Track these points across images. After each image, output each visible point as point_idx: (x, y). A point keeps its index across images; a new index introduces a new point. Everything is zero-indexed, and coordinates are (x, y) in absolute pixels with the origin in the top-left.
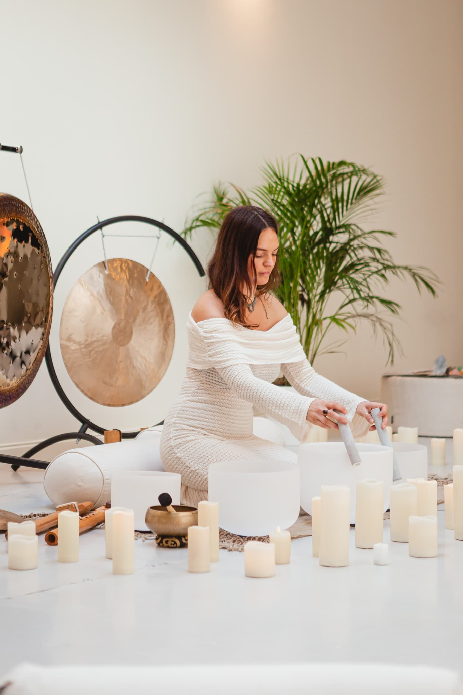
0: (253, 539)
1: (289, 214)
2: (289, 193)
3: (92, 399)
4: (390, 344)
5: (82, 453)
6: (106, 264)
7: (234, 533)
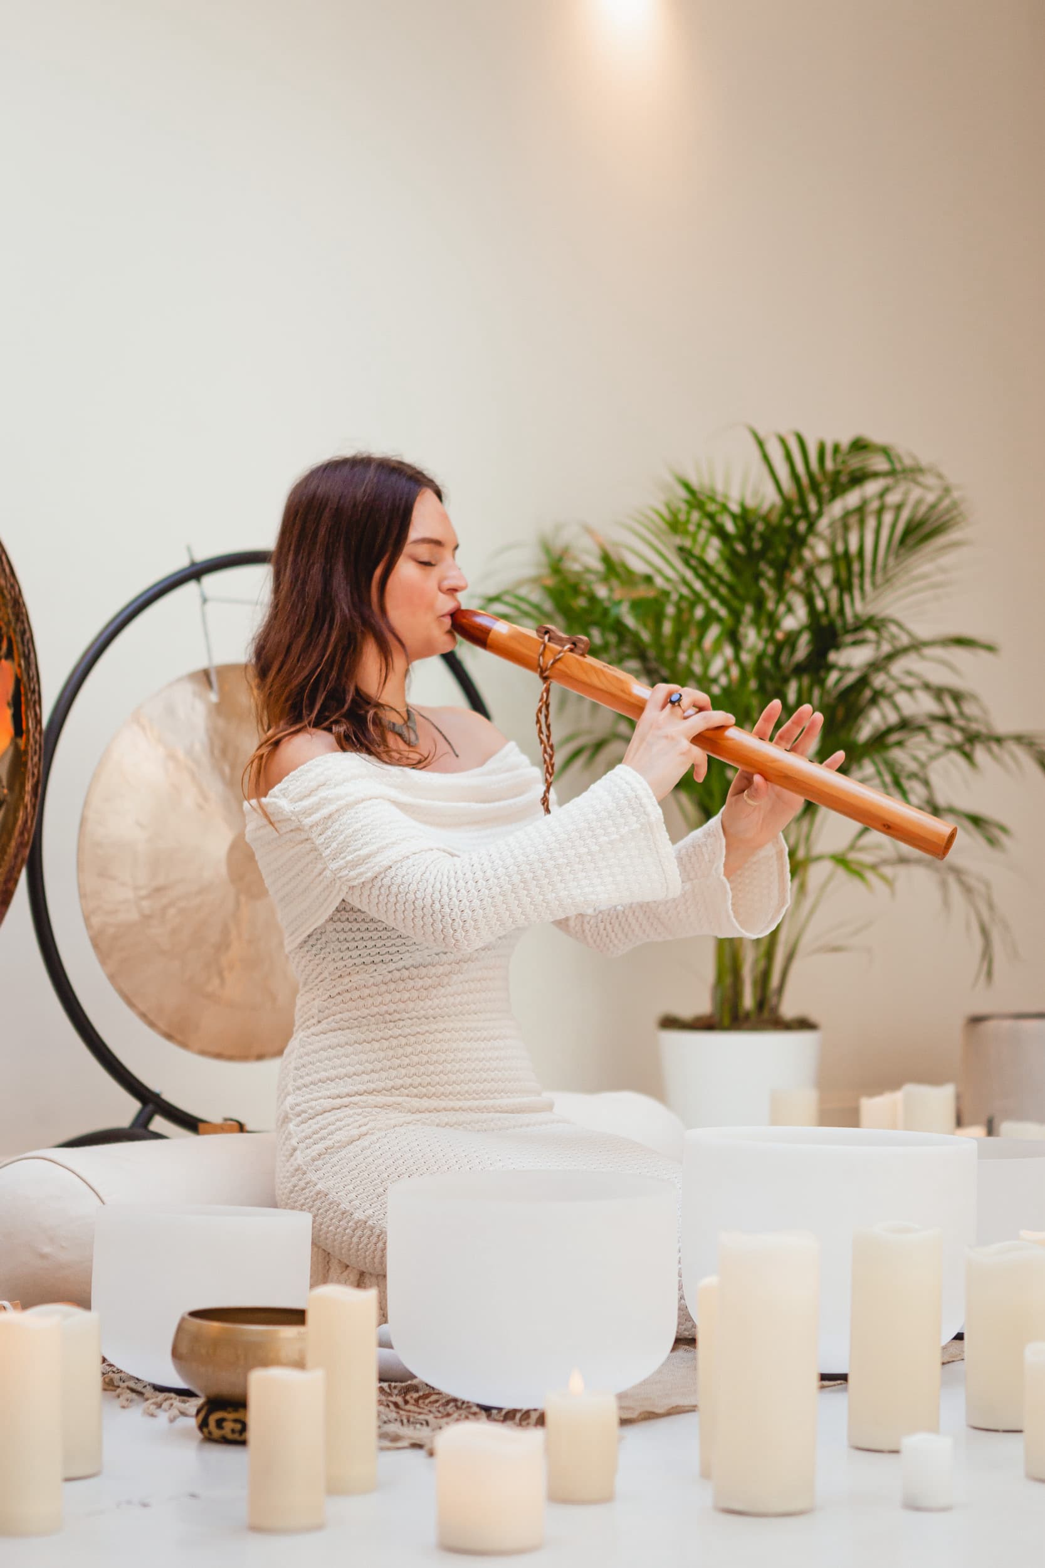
0: (522, 1415)
1: (723, 591)
2: (719, 531)
3: (169, 1037)
4: (985, 932)
5: (59, 1160)
6: (214, 678)
7: (466, 1398)
